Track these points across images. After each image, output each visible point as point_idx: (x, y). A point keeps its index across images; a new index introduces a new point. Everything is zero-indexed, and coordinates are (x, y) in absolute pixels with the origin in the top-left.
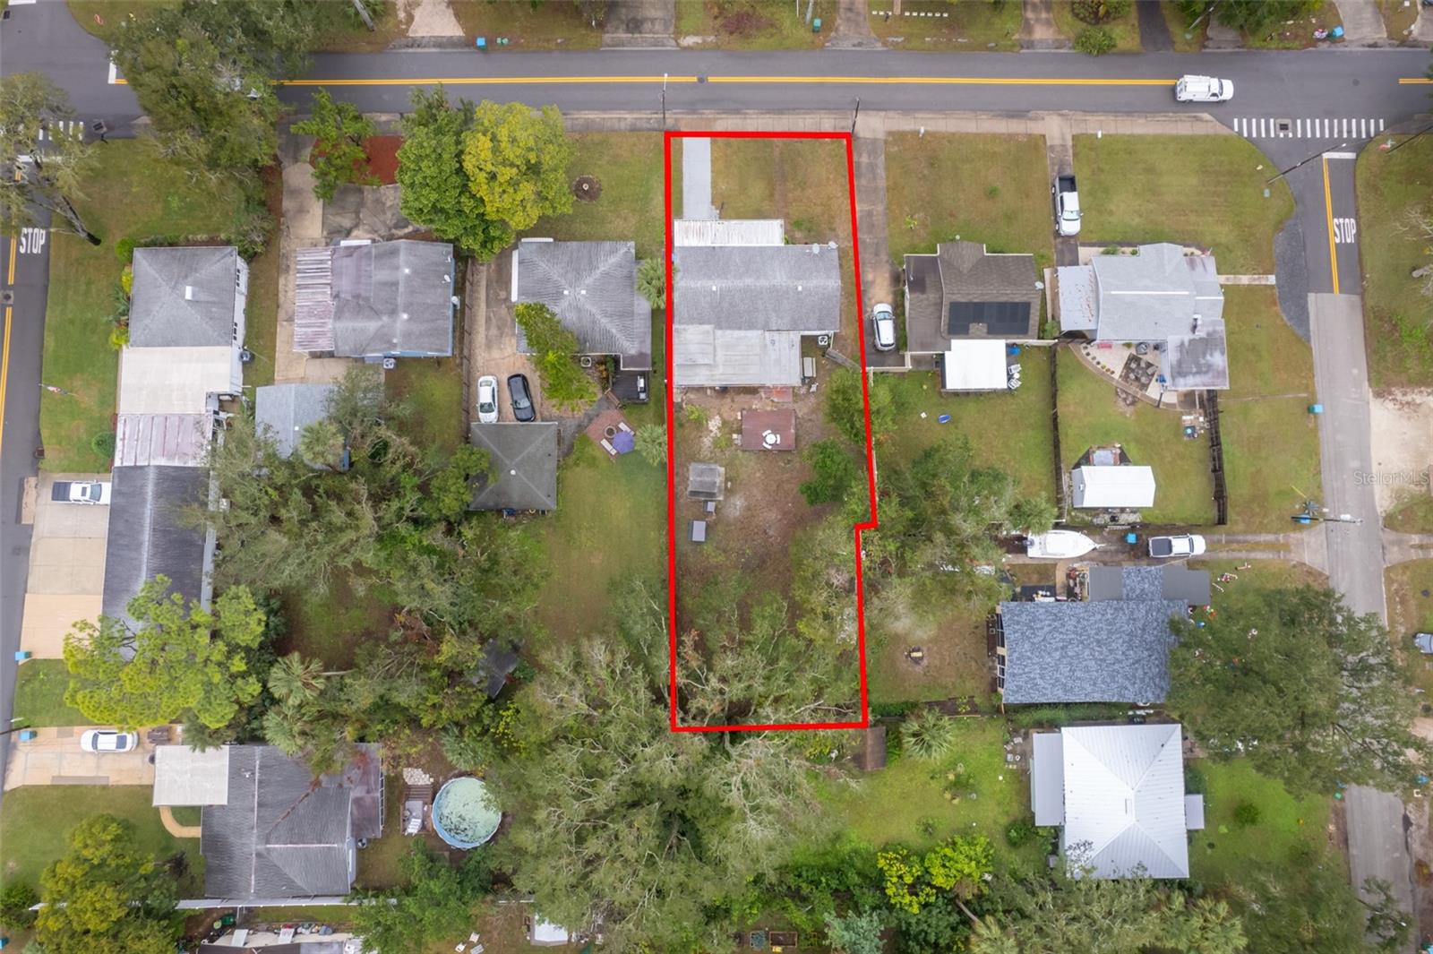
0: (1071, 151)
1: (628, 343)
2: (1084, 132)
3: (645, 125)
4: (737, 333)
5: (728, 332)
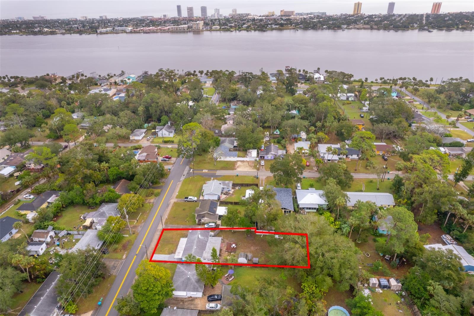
2: (175, 197)
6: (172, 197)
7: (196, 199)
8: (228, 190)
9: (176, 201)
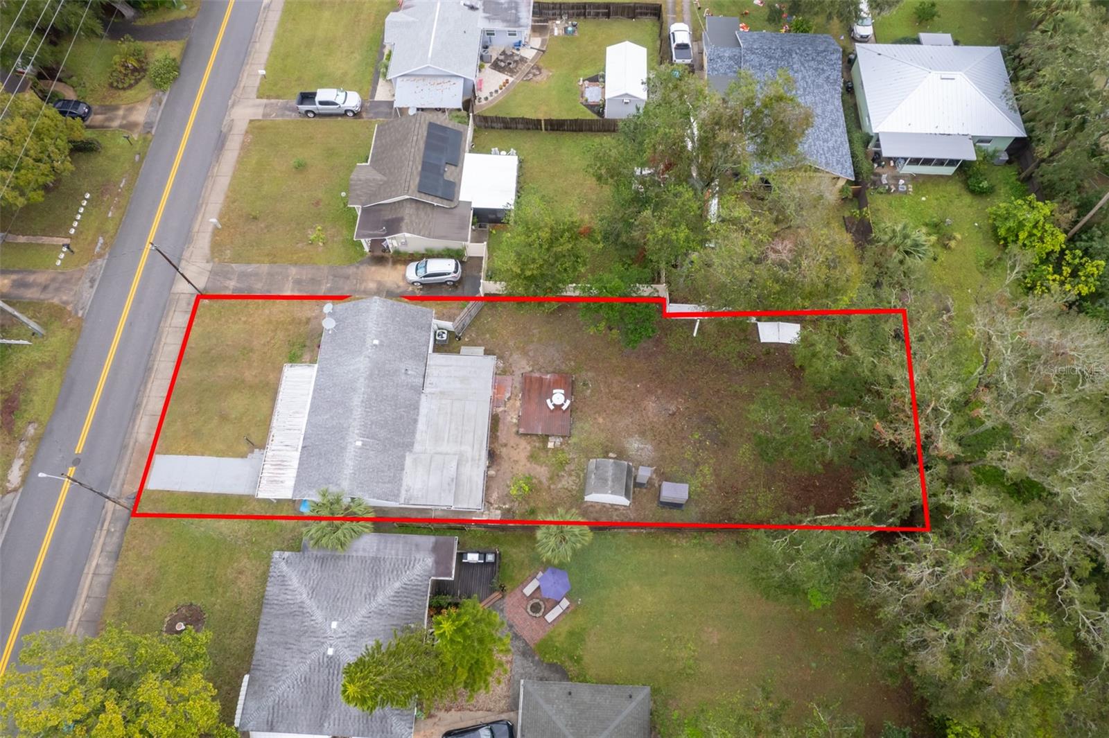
0: (273, 101)
1: (417, 566)
2: (255, 89)
3: (115, 539)
4: (421, 426)
5: (418, 436)
6: (238, 92)
7: (352, 100)
8: (515, 39)
9: (258, 113)
